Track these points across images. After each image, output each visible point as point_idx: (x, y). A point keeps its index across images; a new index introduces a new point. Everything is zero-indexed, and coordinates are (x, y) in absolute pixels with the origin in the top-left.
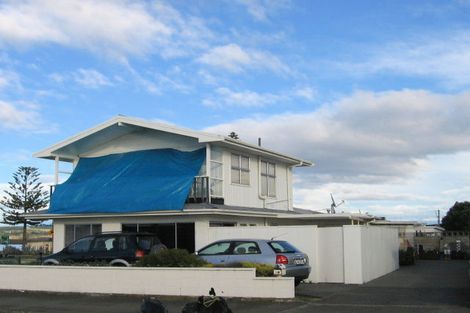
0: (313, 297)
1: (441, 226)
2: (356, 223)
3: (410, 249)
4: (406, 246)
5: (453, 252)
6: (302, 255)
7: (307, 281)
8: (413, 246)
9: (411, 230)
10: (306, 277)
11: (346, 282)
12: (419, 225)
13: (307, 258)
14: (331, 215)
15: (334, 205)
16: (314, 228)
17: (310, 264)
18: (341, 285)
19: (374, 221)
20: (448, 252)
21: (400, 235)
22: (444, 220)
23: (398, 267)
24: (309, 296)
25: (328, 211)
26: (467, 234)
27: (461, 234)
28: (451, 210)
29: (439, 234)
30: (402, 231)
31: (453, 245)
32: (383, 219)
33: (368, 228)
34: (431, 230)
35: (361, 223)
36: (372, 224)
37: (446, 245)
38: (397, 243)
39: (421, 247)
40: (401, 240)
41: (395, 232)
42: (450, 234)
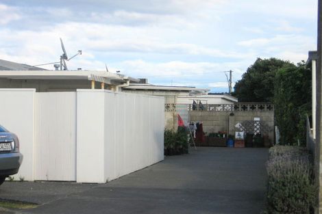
0: (25, 203)
1: (233, 95)
2: (98, 86)
3: (182, 129)
4: (177, 125)
5: (249, 136)
6: (9, 135)
7: (16, 177)
8: (186, 124)
9: (185, 101)
10: (15, 171)
11: (79, 181)
12: (197, 92)
13: (16, 141)
14: (61, 73)
15: (64, 57)
16: (30, 93)
17: (22, 150)
18: (72, 184)
19: (127, 85)
20: (240, 135)
21: (167, 107)
22: (238, 85)
23: (162, 157)
24: (18, 202)
25: (56, 67)
26: (269, 108)
27: (261, 108)
28: (249, 70)
29: (228, 108)
30: (171, 101)
31: (248, 125)
32: (143, 81)
33: (118, 95)
34: (216, 100)
35: (107, 87)
36: (124, 89)
37: (237, 125)
38: (162, 121)
39: (199, 127)
40: (169, 116)
41: (158, 102)
42: (244, 108)
